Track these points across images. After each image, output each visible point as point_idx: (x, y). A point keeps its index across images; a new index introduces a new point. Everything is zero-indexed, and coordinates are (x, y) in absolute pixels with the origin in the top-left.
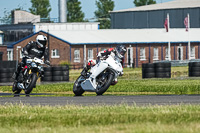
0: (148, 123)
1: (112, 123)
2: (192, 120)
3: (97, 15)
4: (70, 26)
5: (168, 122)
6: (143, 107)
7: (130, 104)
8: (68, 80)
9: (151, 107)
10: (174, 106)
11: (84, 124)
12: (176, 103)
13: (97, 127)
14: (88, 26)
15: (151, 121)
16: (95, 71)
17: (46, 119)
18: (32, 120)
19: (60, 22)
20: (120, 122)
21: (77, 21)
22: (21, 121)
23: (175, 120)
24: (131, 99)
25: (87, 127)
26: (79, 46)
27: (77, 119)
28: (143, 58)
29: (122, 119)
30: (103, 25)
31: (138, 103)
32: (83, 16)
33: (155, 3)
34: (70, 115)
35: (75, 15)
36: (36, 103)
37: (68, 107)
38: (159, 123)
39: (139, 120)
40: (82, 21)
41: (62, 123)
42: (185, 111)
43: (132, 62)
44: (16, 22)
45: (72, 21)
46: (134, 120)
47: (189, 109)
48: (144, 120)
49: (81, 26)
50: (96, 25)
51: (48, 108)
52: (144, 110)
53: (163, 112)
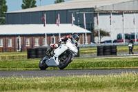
0: (32, 90)
1: (6, 90)
2: (62, 87)
5: (45, 89)
6: (27, 79)
7: (19, 76)
9: (33, 79)
10: (49, 78)
12: (50, 76)
15: (33, 88)
16: (58, 52)
20: (12, 89)
23: (50, 88)
24: (19, 73)
28: (28, 45)
29: (13, 87)
31: (25, 76)
33: (36, 6)
38: (39, 89)
39: (25, 88)
42: (57, 81)
43: (20, 47)
46: (21, 87)
47: (59, 80)
48: (28, 87)
52: (28, 81)
53: (42, 82)
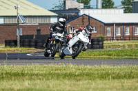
1: (133, 78)
3: (123, 3)
4: (105, 11)
8: (102, 48)
11: (114, 78)
13: (123, 81)
14: (117, 11)
17: (87, 75)
18: (78, 75)
19: (97, 8)
21: (109, 8)
22: (70, 76)
25: (116, 80)
26: (111, 25)
27: (109, 75)
30: (127, 11)
32: (113, 4)
34: (104, 72)
35: (107, 3)
36: (81, 64)
37: (103, 67)
40: (112, 8)
41: (98, 77)
44: (67, 8)
45: (106, 8)
49: (112, 11)
50: (122, 11)
51: (89, 67)
